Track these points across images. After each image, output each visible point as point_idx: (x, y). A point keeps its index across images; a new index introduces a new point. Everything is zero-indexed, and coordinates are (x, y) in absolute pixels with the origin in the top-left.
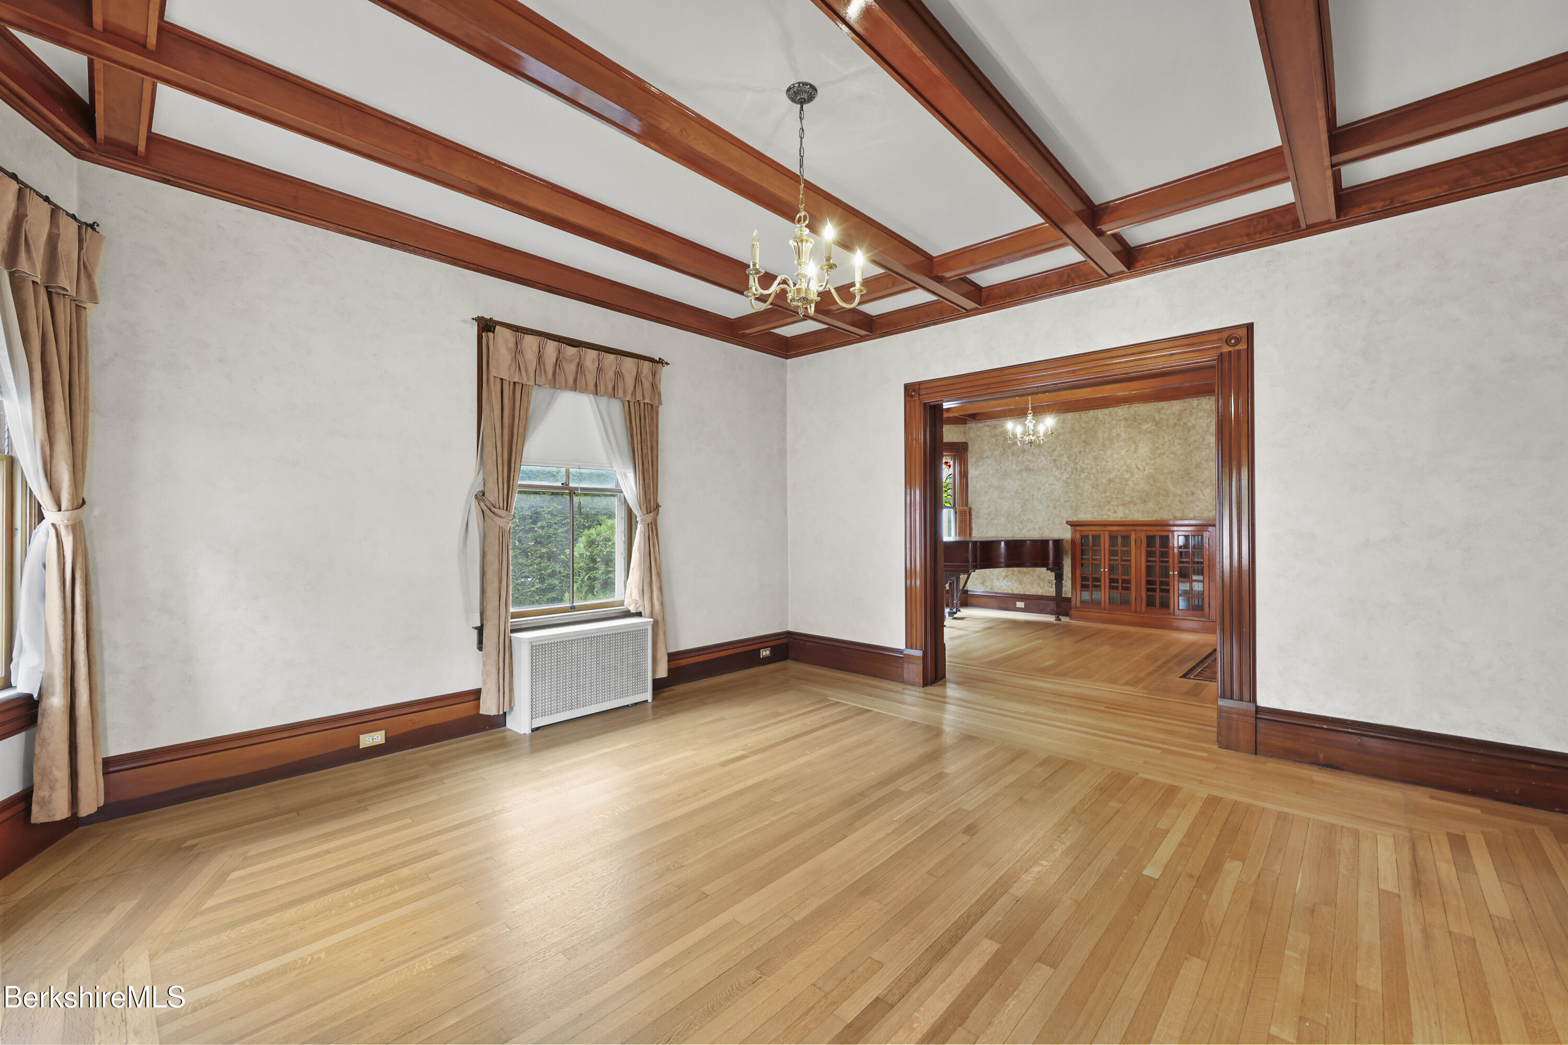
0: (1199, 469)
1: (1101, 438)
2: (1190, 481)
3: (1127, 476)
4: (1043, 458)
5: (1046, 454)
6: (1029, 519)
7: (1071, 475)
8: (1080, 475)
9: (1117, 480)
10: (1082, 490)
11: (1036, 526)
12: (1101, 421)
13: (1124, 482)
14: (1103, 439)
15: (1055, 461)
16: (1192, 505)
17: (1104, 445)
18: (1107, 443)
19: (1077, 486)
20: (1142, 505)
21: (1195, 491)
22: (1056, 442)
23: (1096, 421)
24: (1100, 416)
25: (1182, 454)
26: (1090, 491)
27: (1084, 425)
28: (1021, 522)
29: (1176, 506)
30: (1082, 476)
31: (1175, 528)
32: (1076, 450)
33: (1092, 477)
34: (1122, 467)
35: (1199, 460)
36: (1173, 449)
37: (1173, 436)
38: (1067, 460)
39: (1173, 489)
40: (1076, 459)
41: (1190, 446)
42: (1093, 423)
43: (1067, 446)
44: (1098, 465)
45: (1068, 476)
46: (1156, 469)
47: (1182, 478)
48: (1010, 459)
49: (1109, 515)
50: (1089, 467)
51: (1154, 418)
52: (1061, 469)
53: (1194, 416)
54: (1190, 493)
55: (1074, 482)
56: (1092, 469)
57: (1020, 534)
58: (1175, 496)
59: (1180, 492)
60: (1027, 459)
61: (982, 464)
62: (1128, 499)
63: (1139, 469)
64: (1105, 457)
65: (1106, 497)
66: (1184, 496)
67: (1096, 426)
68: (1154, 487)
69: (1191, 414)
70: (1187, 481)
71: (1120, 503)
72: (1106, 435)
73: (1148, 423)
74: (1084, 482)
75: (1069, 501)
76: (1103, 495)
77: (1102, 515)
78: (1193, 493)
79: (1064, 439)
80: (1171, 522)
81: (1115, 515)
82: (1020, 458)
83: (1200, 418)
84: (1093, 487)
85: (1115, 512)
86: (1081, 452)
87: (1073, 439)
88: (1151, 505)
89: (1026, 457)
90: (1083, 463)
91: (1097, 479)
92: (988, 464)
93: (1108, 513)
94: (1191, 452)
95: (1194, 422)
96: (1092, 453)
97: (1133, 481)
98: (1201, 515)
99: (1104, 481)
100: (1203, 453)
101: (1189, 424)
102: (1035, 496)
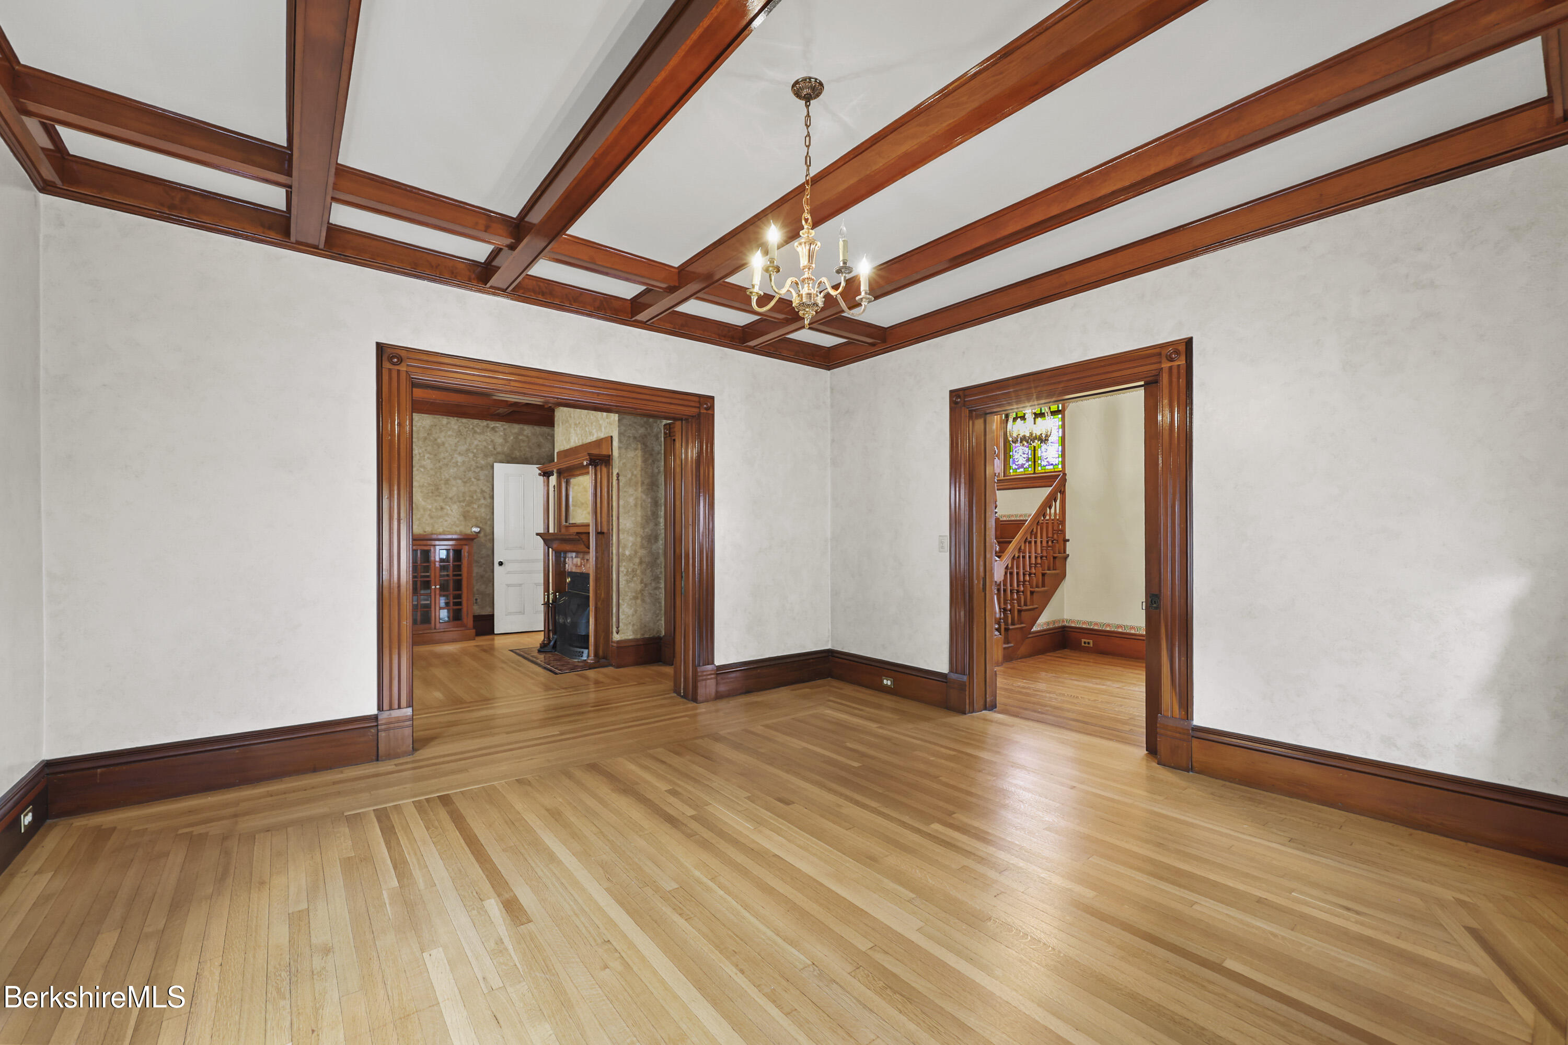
0: (447, 486)
2: (439, 496)
16: (441, 520)
21: (444, 506)
25: (431, 469)
29: (427, 520)
31: (437, 543)
35: (447, 477)
36: (424, 463)
37: (424, 449)
39: (423, 503)
41: (439, 462)
47: (432, 493)
53: (443, 434)
54: (439, 508)
58: (425, 510)
59: (430, 507)
66: (434, 510)
69: (441, 431)
70: (436, 496)
78: (442, 508)
80: (435, 537)
83: (449, 436)
94: (441, 468)
95: (443, 439)
98: (449, 530)
100: (451, 470)
101: (439, 441)
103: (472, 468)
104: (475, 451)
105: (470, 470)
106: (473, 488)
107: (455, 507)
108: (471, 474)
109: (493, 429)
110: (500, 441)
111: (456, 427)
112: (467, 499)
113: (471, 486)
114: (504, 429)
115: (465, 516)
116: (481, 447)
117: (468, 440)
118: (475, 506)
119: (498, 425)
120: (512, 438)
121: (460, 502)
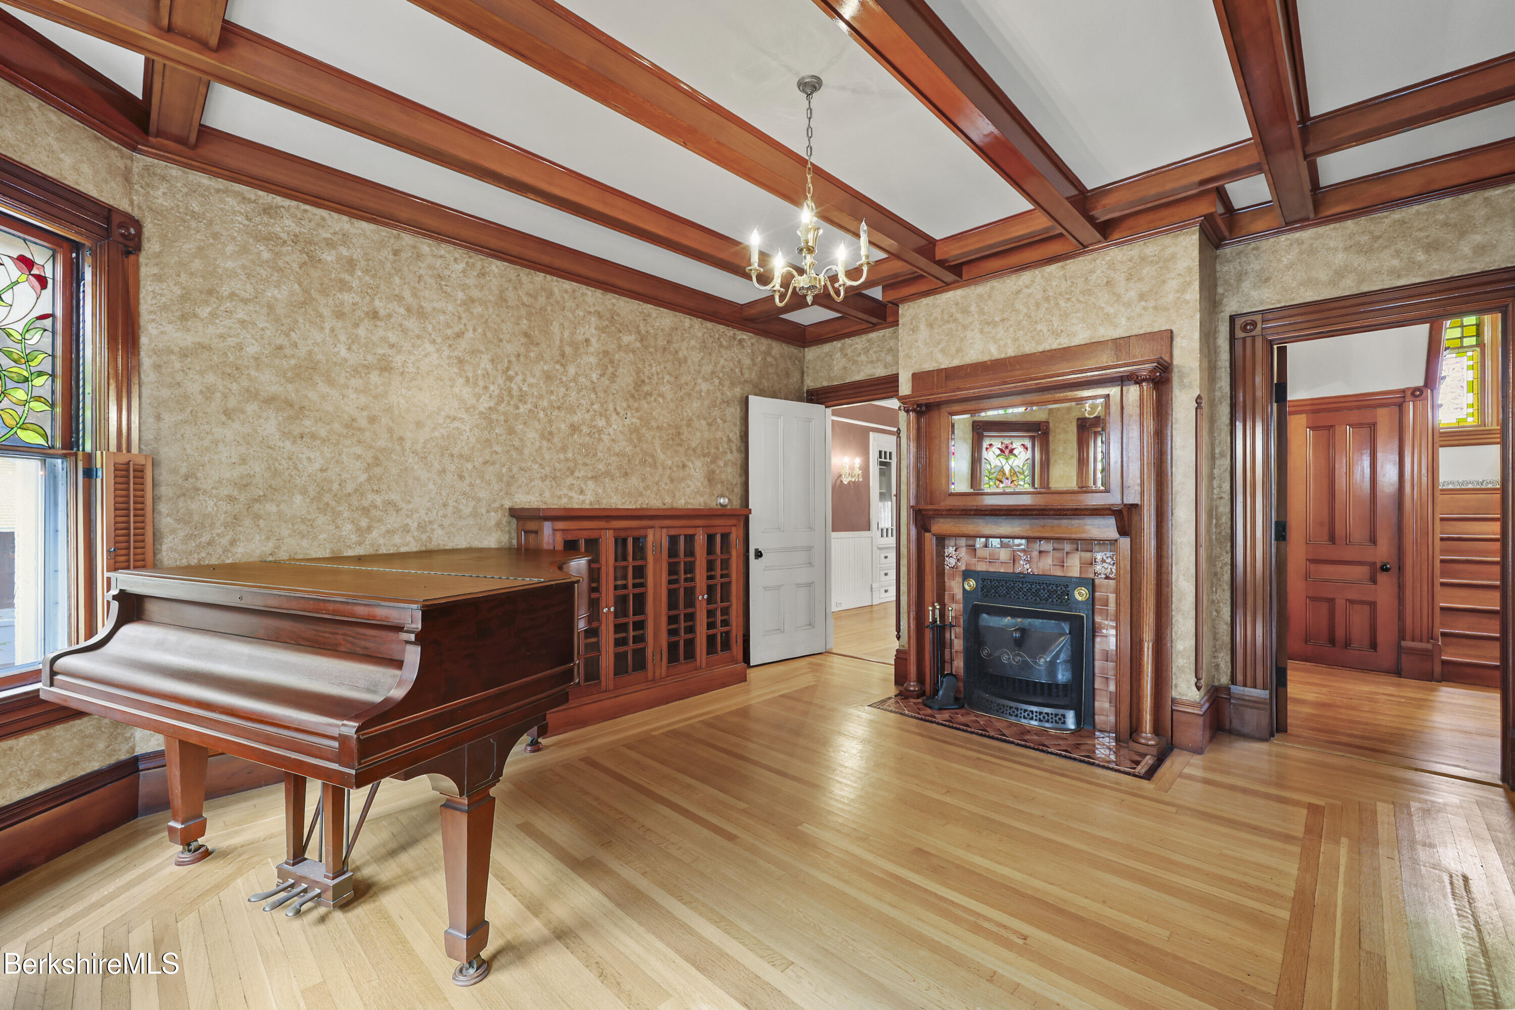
1: (558, 338)
2: (680, 445)
3: (601, 423)
4: (430, 348)
5: (439, 340)
6: (389, 503)
7: (498, 403)
8: (517, 408)
9: (585, 429)
10: (521, 440)
11: (409, 521)
12: (558, 302)
13: (597, 435)
14: (561, 342)
15: (461, 361)
16: (683, 484)
17: (563, 355)
18: (568, 350)
19: (511, 431)
20: (623, 479)
21: (686, 462)
22: (463, 315)
23: (548, 298)
24: (556, 291)
26: (538, 444)
27: (525, 299)
28: (365, 511)
29: (667, 484)
30: (523, 409)
32: (510, 348)
33: (541, 415)
34: (592, 404)
35: (690, 414)
36: (663, 389)
37: (662, 366)
38: (489, 367)
39: (662, 456)
40: (508, 369)
41: (681, 389)
42: (542, 300)
43: (489, 335)
44: (552, 392)
45: (492, 404)
46: (640, 418)
47: (673, 439)
48: (327, 326)
49: (571, 497)
50: (535, 393)
51: (638, 327)
52: (476, 384)
53: (685, 343)
54: (681, 464)
55: (506, 421)
56: (541, 397)
57: (360, 544)
58: (664, 468)
59: (670, 463)
60: (384, 339)
61: (213, 315)
62: (601, 467)
63: (618, 414)
64: (564, 379)
65: (567, 460)
66: (675, 469)
67: (549, 308)
68: (638, 449)
69: (683, 338)
70: (677, 445)
71: (590, 475)
72: (566, 334)
73: (631, 334)
74: (525, 423)
75: (494, 463)
76: (562, 456)
77: (560, 497)
78: (684, 466)
79: (482, 316)
81: (581, 497)
82: (361, 331)
83: (692, 348)
84: (543, 436)
85: (582, 492)
86: (519, 355)
87: (503, 321)
88: (634, 480)
89: (381, 333)
90: (524, 380)
91: (550, 421)
92: (242, 322)
93: (570, 494)
94: (682, 399)
95: (685, 353)
96: (542, 363)
97: (609, 434)
99: (563, 426)
100: (695, 405)
101: (680, 354)
102: (408, 445)
103: (717, 403)
104: (721, 375)
105: (715, 406)
106: (719, 434)
107: (698, 464)
108: (716, 413)
109: (741, 341)
110: (747, 362)
111: (700, 334)
112: (713, 451)
113: (717, 429)
114: (752, 344)
115: (711, 478)
117: (714, 356)
118: (721, 463)
119: (745, 337)
120: (760, 359)
121: (704, 456)
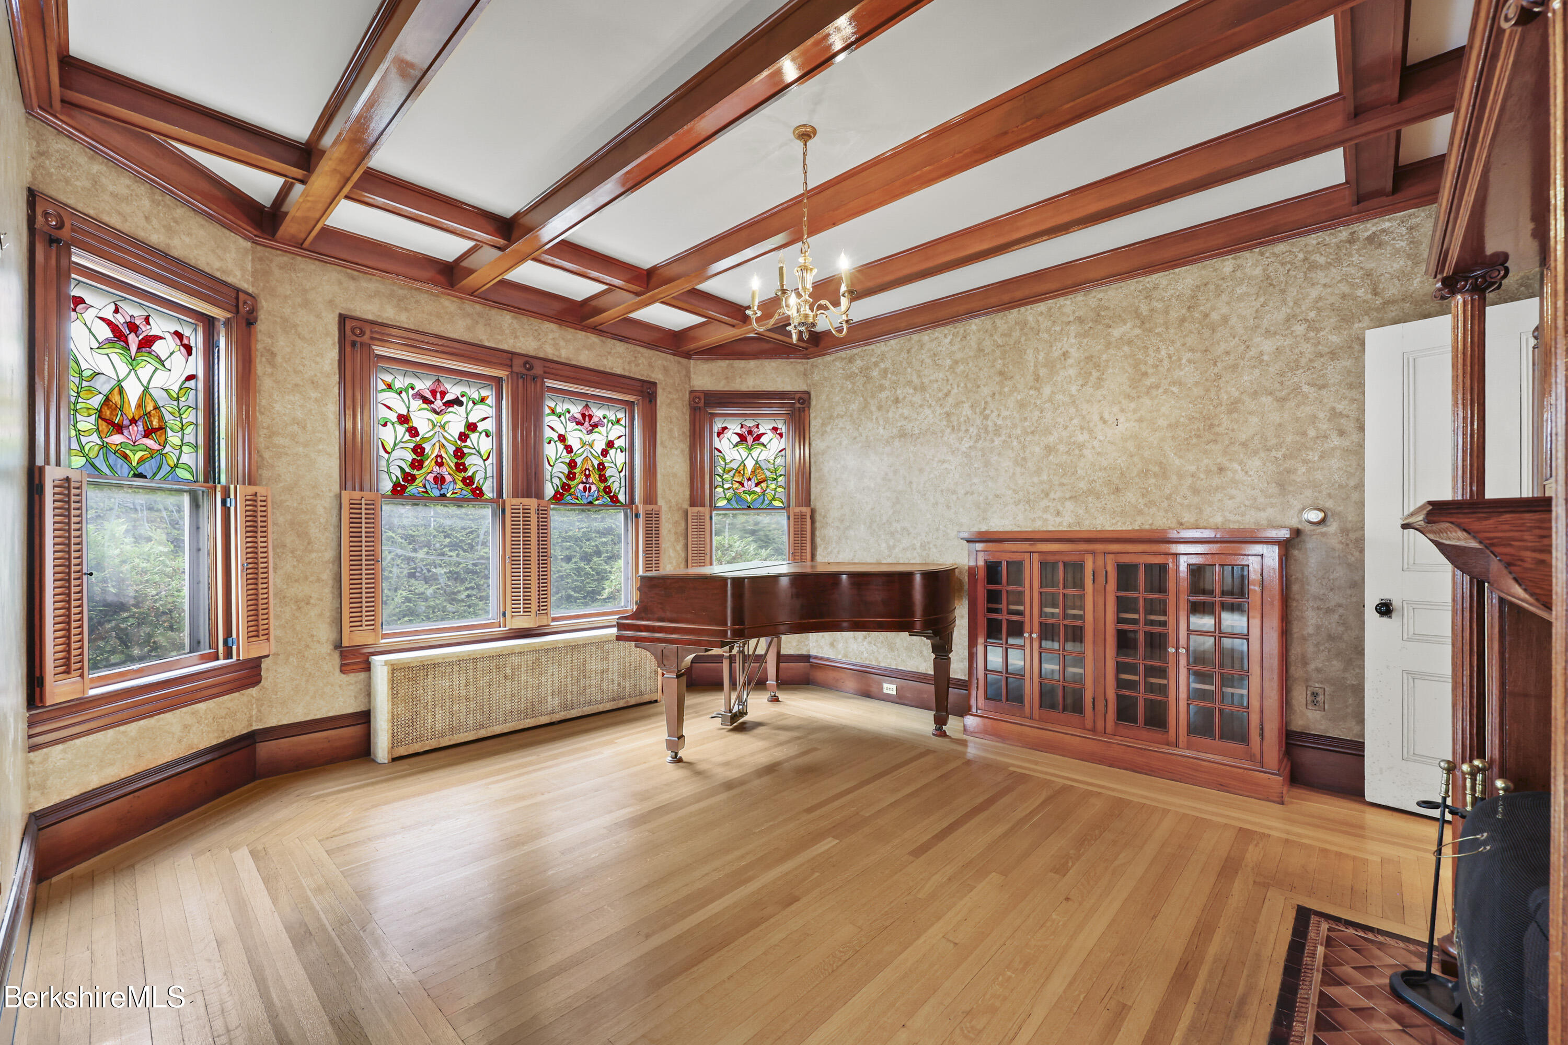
0: (1235, 415)
1: (1032, 364)
3: (1082, 437)
4: (928, 411)
5: (934, 403)
6: (904, 529)
7: (976, 442)
8: (993, 441)
9: (1062, 448)
10: (997, 470)
11: (915, 542)
12: (1032, 329)
13: (1077, 452)
14: (1035, 366)
15: (948, 415)
16: (1219, 496)
17: (1037, 379)
18: (1043, 372)
19: (987, 464)
20: (1113, 497)
21: (1227, 464)
22: (950, 378)
23: (1022, 329)
24: (1030, 318)
25: (1197, 384)
26: (1011, 471)
27: (1000, 341)
28: (892, 534)
29: (1185, 497)
30: (997, 441)
31: (1181, 548)
32: (986, 391)
33: (1015, 443)
34: (1071, 419)
35: (1237, 394)
36: (1178, 374)
37: (1178, 345)
38: (969, 412)
39: (1177, 462)
40: (985, 409)
41: (1215, 364)
42: (1016, 334)
43: (969, 385)
44: (1026, 419)
45: (971, 444)
46: (1140, 420)
47: (1198, 436)
48: (874, 417)
49: (1047, 520)
50: (1009, 424)
51: (1137, 308)
52: (959, 430)
53: (1224, 297)
54: (1214, 468)
55: (983, 456)
56: (1015, 426)
57: (889, 556)
58: (1180, 476)
59: (1193, 468)
60: (902, 415)
61: (832, 429)
62: (1083, 485)
63: (1105, 422)
64: (1038, 402)
65: (1042, 482)
66: (1202, 476)
67: (1023, 339)
68: (1136, 459)
69: (1219, 292)
70: (1208, 443)
71: (1068, 496)
72: (1041, 356)
73: (1124, 322)
74: (999, 454)
75: (972, 493)
76: (1036, 480)
77: (1034, 520)
78: (1221, 469)
79: (964, 372)
80: (1173, 535)
81: (1058, 520)
82: (890, 415)
83: (1240, 299)
84: (1016, 463)
85: (1058, 513)
86: (994, 394)
87: (980, 369)
88: (1131, 496)
89: (900, 411)
90: (999, 415)
91: (1024, 447)
92: (841, 429)
93: (1045, 516)
94: (1219, 376)
95: (1225, 310)
96: (1015, 394)
97: (1093, 448)
98: (1238, 518)
99: (1037, 450)
100: (1246, 378)
101: (1215, 316)
102: (914, 486)
103: (1303, 361)
104: (1312, 314)
105: (1297, 367)
106: (1307, 411)
108: (1300, 377)
109: (1370, 240)
111: (1258, 271)
112: (1289, 439)
113: (1299, 405)
115: (1283, 484)
116: (1332, 299)
117: (1292, 292)
118: (1314, 456)
119: (1387, 225)
121: (1268, 451)
